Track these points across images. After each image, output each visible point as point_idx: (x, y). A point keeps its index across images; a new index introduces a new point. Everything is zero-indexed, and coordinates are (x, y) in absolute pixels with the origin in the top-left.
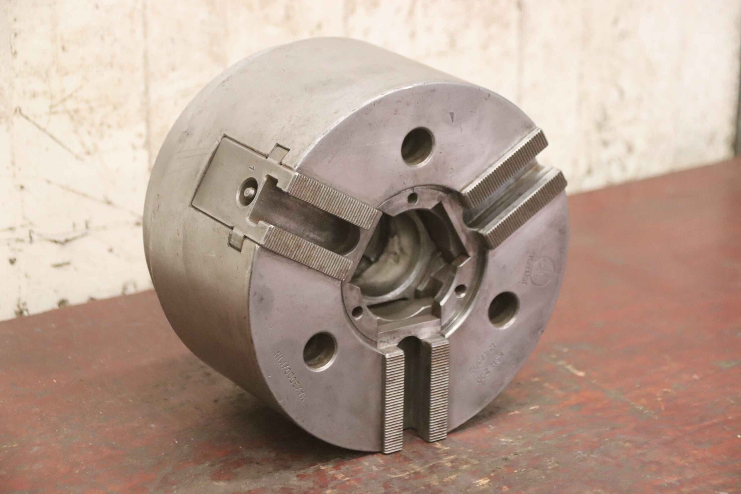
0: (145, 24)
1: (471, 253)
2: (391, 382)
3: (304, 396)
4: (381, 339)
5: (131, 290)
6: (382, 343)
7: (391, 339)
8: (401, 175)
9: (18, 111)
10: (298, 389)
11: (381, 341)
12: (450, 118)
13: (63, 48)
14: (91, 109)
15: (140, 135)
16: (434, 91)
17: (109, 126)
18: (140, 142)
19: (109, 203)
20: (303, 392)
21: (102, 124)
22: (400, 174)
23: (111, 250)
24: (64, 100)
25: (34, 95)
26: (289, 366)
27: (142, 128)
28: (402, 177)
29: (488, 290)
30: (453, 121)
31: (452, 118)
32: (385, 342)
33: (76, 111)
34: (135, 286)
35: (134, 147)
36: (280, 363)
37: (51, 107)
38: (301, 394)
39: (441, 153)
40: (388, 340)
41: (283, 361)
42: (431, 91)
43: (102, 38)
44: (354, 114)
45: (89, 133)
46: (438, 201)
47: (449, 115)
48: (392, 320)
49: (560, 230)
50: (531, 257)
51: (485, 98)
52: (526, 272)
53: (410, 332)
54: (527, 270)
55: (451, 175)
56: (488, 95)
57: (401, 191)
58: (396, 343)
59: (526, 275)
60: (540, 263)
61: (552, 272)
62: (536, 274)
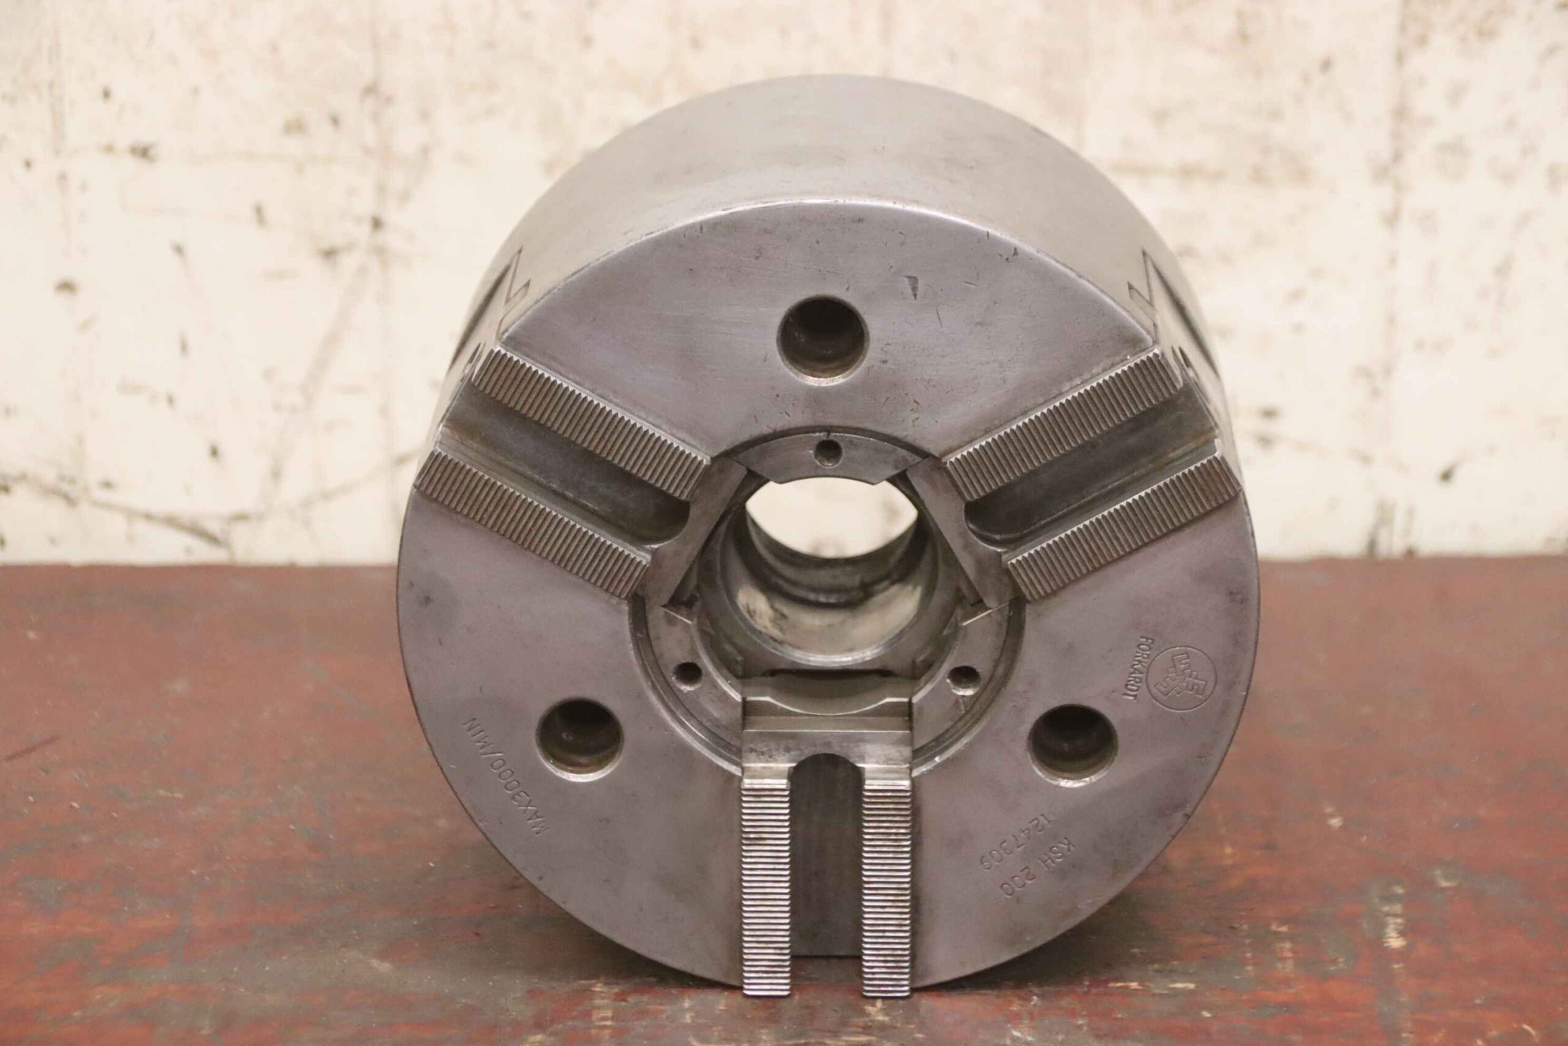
1: (991, 602)
2: (753, 842)
3: (541, 825)
4: (752, 745)
6: (754, 754)
7: (777, 750)
8: (778, 396)
10: (525, 808)
11: (752, 750)
12: (910, 291)
16: (860, 220)
20: (538, 817)
22: (777, 392)
26: (500, 754)
28: (779, 399)
29: (1025, 692)
30: (915, 295)
31: (914, 289)
32: (763, 753)
36: (478, 744)
38: (534, 820)
39: (885, 362)
40: (770, 750)
41: (485, 740)
42: (853, 221)
44: (648, 241)
46: (897, 468)
47: (906, 280)
48: (806, 710)
49: (1231, 593)
50: (1147, 639)
51: (1005, 257)
52: (1133, 670)
53: (828, 744)
54: (1135, 667)
55: (914, 416)
56: (1013, 252)
57: (779, 429)
58: (791, 761)
59: (1135, 677)
60: (1175, 658)
61: (1211, 684)
62: (1164, 681)
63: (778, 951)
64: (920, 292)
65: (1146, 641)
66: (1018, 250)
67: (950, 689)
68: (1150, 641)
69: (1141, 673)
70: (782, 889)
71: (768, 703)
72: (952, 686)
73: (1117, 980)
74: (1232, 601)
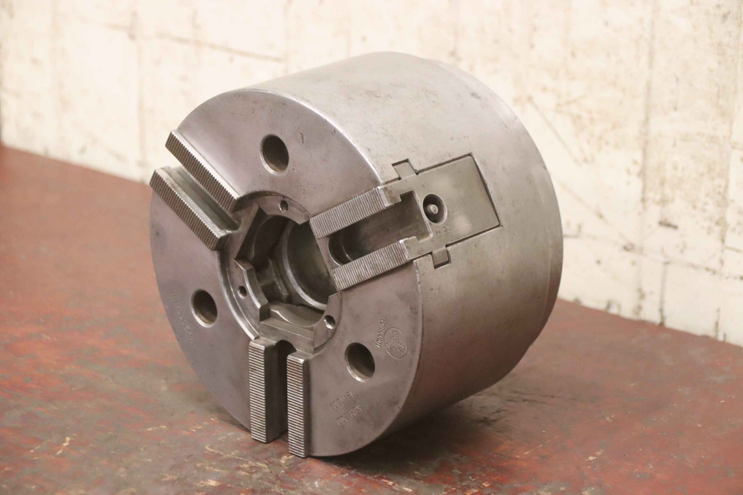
0: (651, 55)
2: (252, 370)
3: (193, 341)
4: (263, 329)
5: (614, 311)
7: (271, 334)
9: (530, 99)
10: (188, 332)
11: (263, 331)
12: (301, 140)
13: (573, 54)
14: (592, 120)
15: (635, 162)
17: (607, 143)
18: (636, 169)
19: (601, 216)
21: (600, 138)
23: (599, 262)
24: (568, 103)
25: (544, 89)
27: (638, 156)
28: (261, 177)
31: (303, 139)
33: (579, 117)
34: (619, 307)
35: (628, 172)
36: (174, 300)
37: (558, 105)
40: (268, 333)
43: (608, 55)
45: (588, 142)
46: (306, 219)
47: (300, 134)
48: (291, 322)
49: (412, 308)
50: (384, 321)
51: (332, 132)
52: (379, 334)
53: (286, 337)
54: (380, 333)
55: (304, 196)
56: (334, 130)
57: (261, 190)
58: (275, 340)
59: (380, 338)
60: (393, 332)
61: (406, 349)
62: (390, 342)
63: (261, 422)
64: (304, 141)
65: (383, 322)
66: (336, 130)
67: (325, 325)
68: (385, 322)
69: (382, 336)
70: (262, 394)
71: (276, 314)
72: (326, 323)
73: (386, 479)
74: (412, 312)
